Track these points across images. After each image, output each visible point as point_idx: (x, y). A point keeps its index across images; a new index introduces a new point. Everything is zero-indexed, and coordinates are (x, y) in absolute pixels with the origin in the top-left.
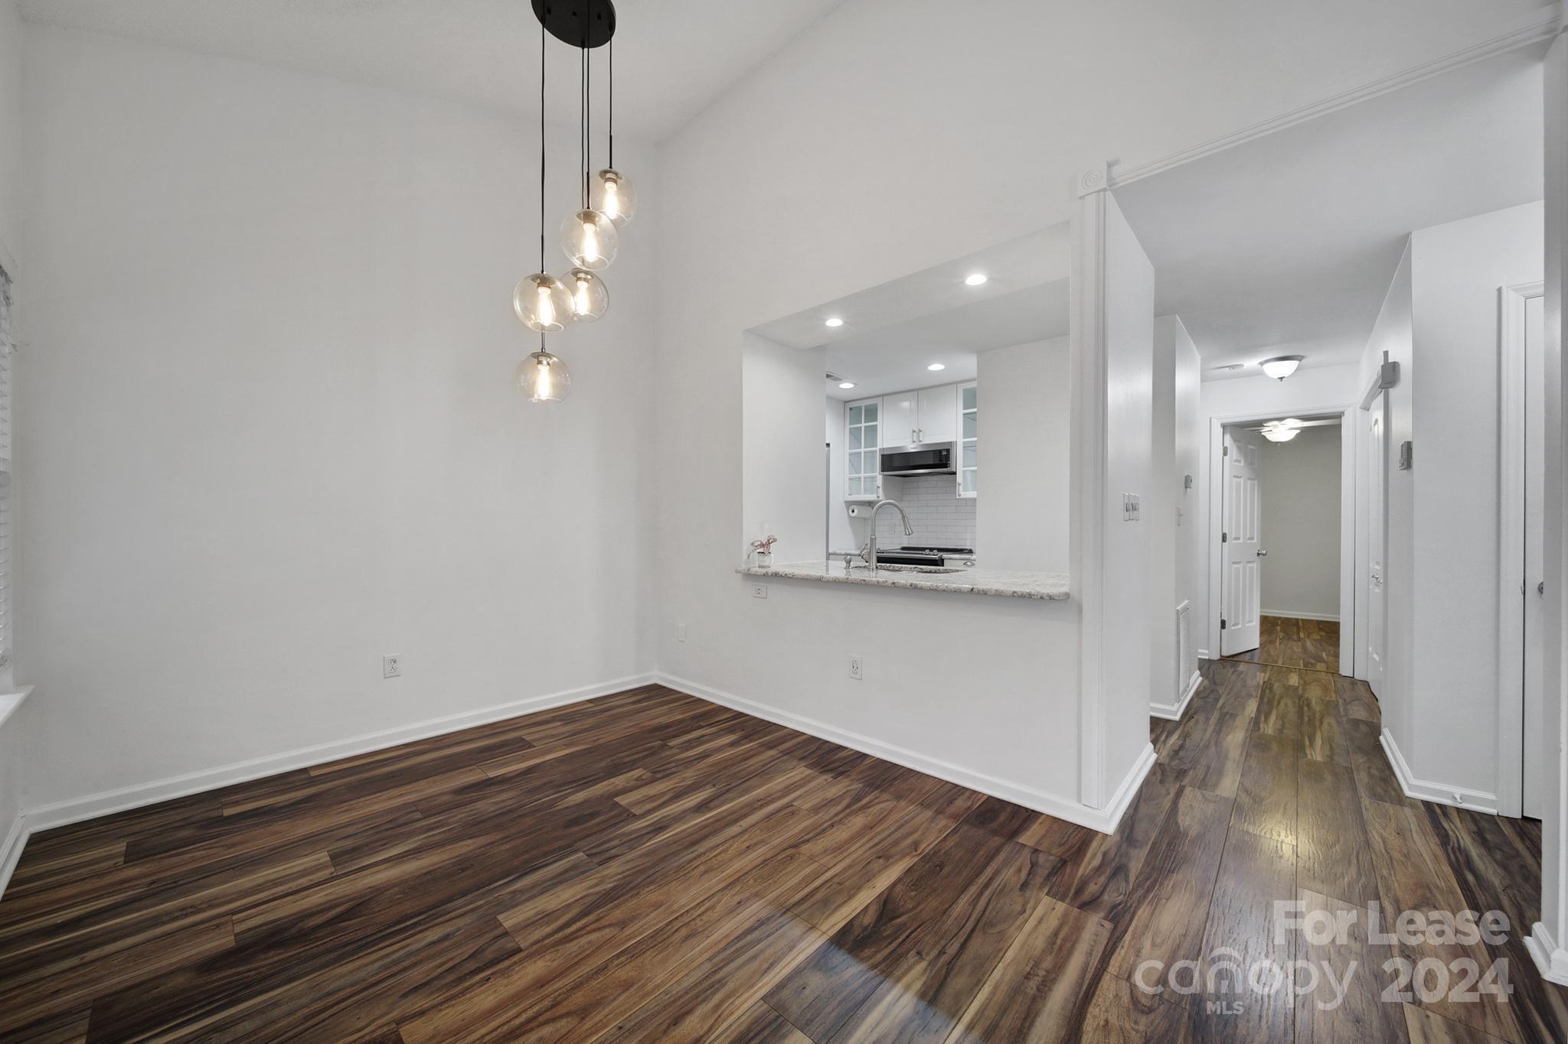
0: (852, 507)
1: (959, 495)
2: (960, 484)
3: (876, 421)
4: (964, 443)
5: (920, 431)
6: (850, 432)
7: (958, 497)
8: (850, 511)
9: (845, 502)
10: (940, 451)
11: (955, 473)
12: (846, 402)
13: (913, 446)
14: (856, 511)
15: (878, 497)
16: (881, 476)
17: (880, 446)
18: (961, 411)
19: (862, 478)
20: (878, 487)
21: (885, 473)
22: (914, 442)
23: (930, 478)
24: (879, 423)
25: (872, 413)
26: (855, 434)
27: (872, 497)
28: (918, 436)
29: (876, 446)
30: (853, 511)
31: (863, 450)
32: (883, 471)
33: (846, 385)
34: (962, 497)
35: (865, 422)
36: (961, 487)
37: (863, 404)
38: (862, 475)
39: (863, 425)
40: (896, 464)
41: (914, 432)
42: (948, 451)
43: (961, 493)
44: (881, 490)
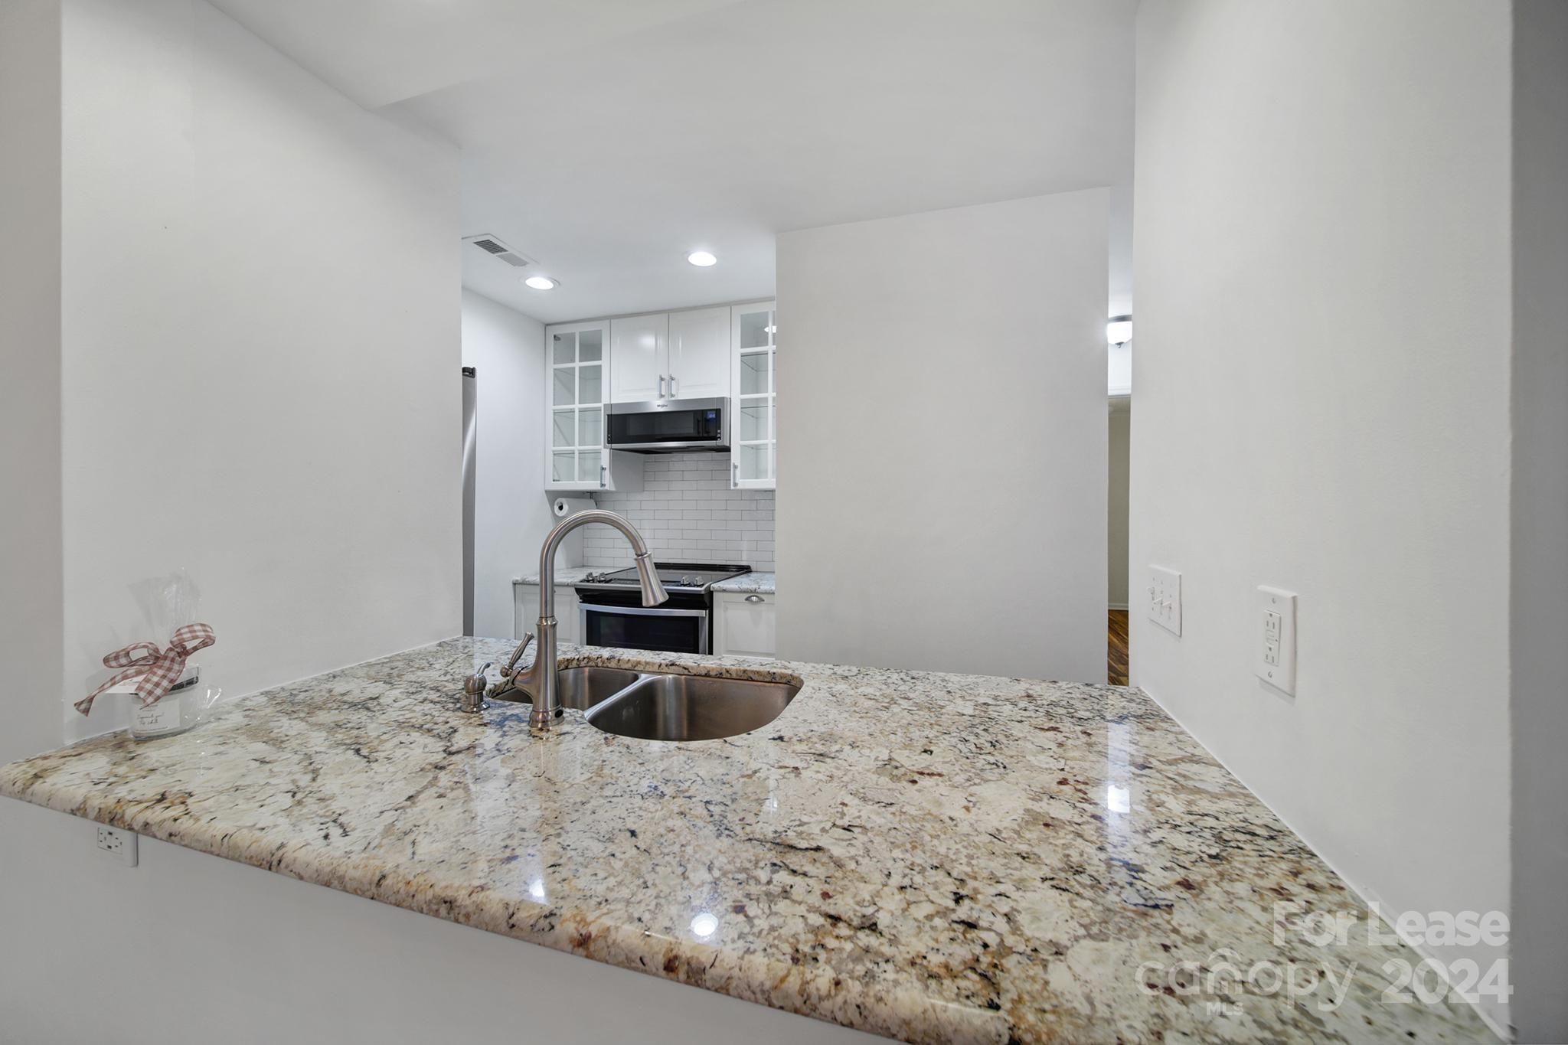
0: (560, 500)
1: (736, 485)
2: (736, 467)
3: (600, 359)
4: (742, 401)
5: (673, 379)
6: (555, 375)
7: (732, 488)
8: (556, 508)
9: (546, 491)
10: (704, 412)
11: (727, 449)
12: (548, 325)
13: (661, 402)
14: (566, 507)
15: (603, 485)
16: (608, 450)
17: (605, 400)
18: (738, 351)
19: (577, 453)
20: (603, 469)
21: (615, 446)
22: (662, 396)
23: (687, 456)
24: (604, 363)
25: (592, 349)
26: (563, 379)
27: (592, 485)
28: (669, 386)
29: (600, 402)
30: (561, 508)
31: (577, 406)
32: (609, 442)
33: (539, 283)
34: (738, 487)
35: (580, 361)
36: (738, 471)
37: (577, 330)
38: (577, 448)
39: (577, 364)
40: (633, 430)
41: (662, 379)
42: (718, 412)
43: (738, 480)
44: (607, 473)
